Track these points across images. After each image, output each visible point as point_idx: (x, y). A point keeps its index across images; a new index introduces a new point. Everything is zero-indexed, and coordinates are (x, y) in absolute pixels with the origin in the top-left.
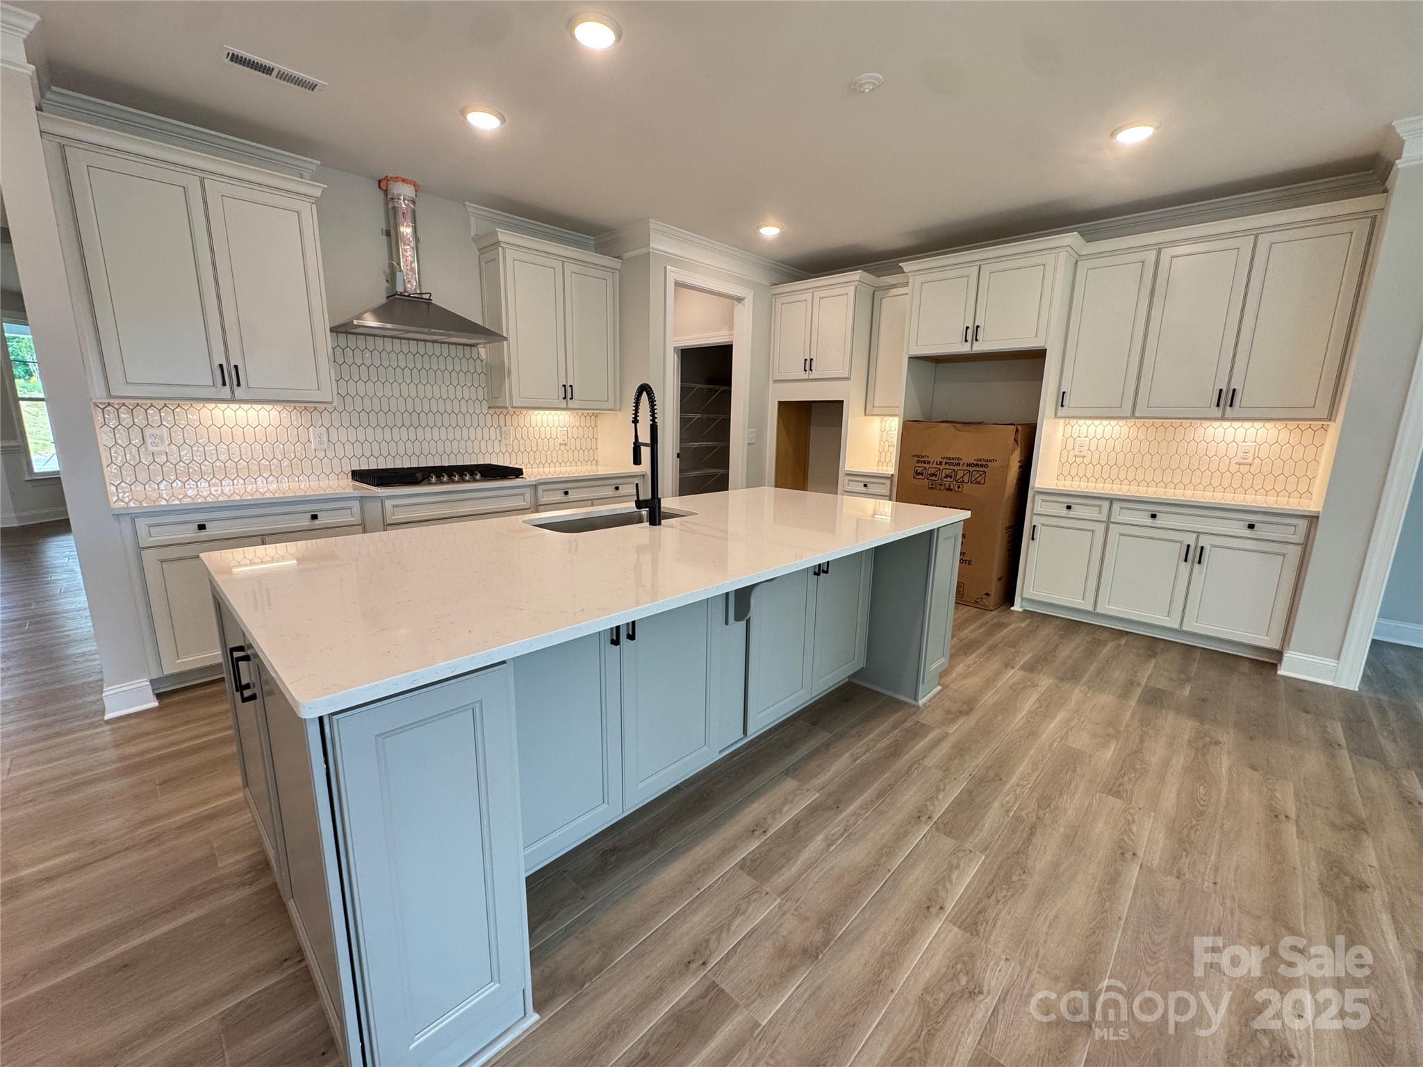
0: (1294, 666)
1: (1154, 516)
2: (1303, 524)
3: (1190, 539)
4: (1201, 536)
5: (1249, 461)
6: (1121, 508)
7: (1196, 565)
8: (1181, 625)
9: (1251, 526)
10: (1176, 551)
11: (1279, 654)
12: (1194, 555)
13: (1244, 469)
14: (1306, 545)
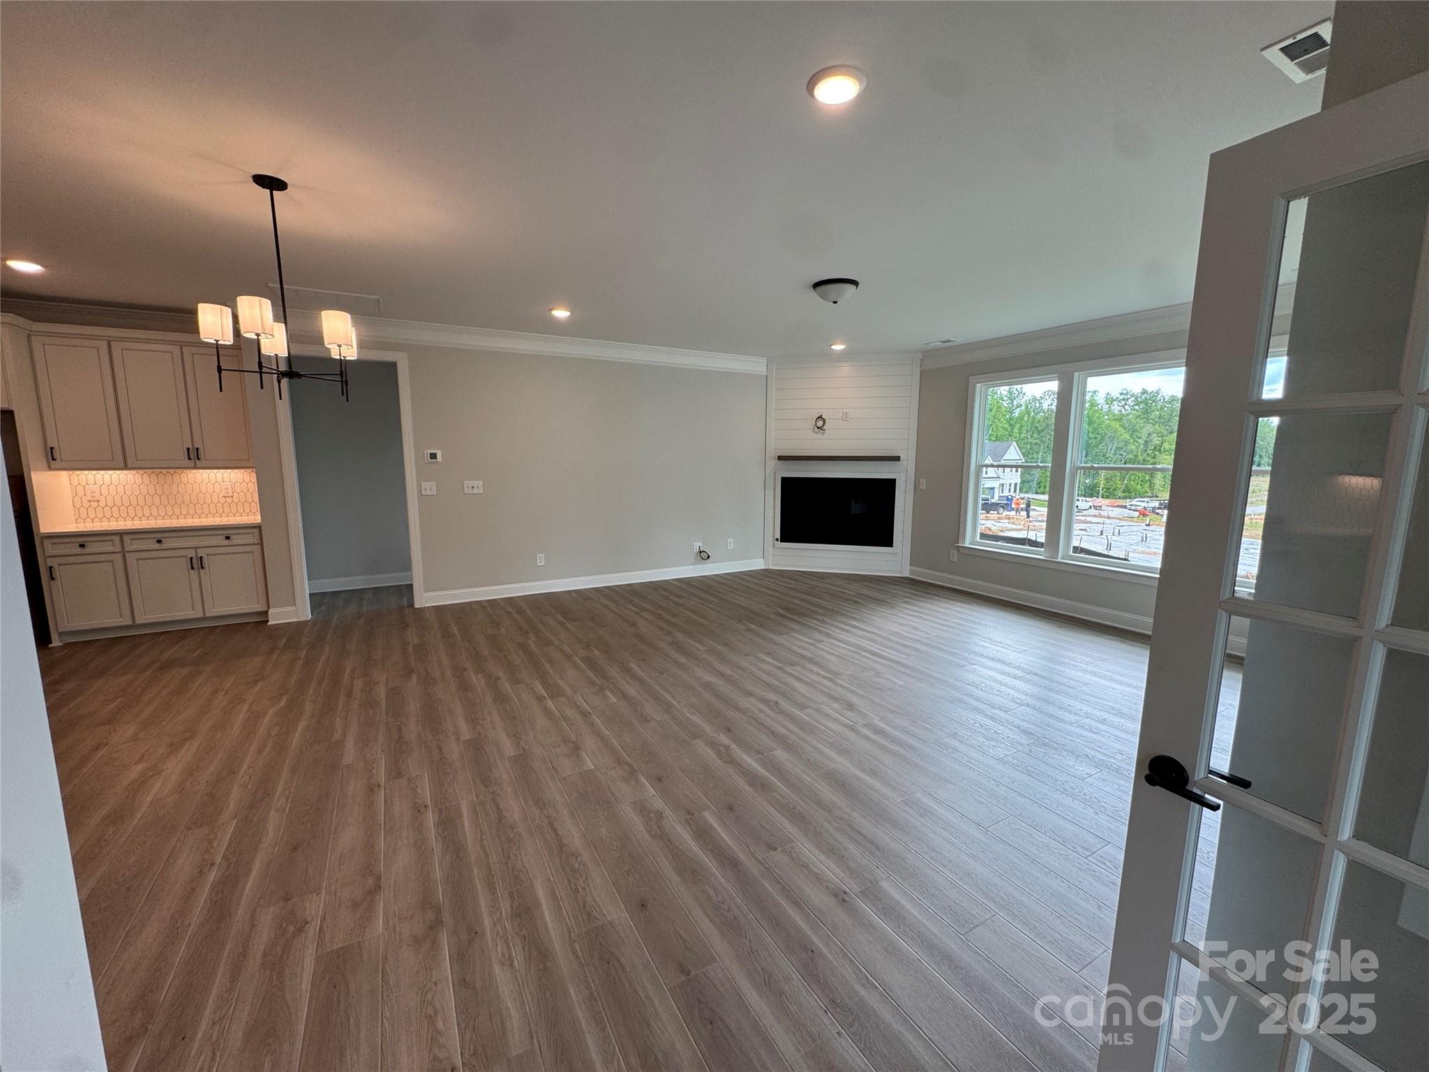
0: (278, 616)
1: (159, 542)
2: (256, 531)
3: (192, 553)
4: (199, 550)
5: (230, 494)
6: (132, 539)
7: (202, 570)
8: (204, 612)
9: (228, 538)
10: (185, 563)
11: (266, 613)
12: (197, 564)
13: (229, 500)
14: (262, 543)
